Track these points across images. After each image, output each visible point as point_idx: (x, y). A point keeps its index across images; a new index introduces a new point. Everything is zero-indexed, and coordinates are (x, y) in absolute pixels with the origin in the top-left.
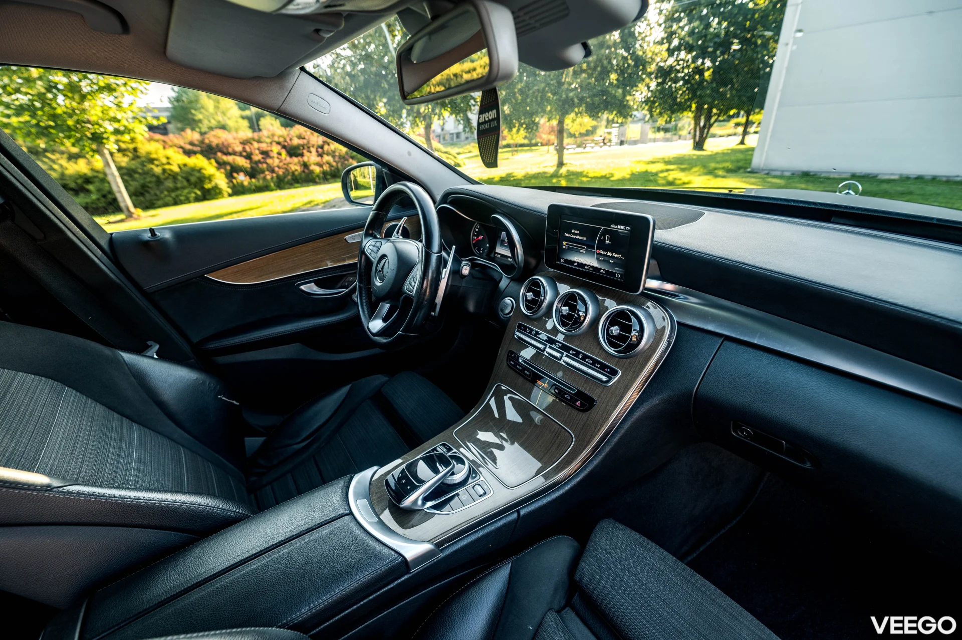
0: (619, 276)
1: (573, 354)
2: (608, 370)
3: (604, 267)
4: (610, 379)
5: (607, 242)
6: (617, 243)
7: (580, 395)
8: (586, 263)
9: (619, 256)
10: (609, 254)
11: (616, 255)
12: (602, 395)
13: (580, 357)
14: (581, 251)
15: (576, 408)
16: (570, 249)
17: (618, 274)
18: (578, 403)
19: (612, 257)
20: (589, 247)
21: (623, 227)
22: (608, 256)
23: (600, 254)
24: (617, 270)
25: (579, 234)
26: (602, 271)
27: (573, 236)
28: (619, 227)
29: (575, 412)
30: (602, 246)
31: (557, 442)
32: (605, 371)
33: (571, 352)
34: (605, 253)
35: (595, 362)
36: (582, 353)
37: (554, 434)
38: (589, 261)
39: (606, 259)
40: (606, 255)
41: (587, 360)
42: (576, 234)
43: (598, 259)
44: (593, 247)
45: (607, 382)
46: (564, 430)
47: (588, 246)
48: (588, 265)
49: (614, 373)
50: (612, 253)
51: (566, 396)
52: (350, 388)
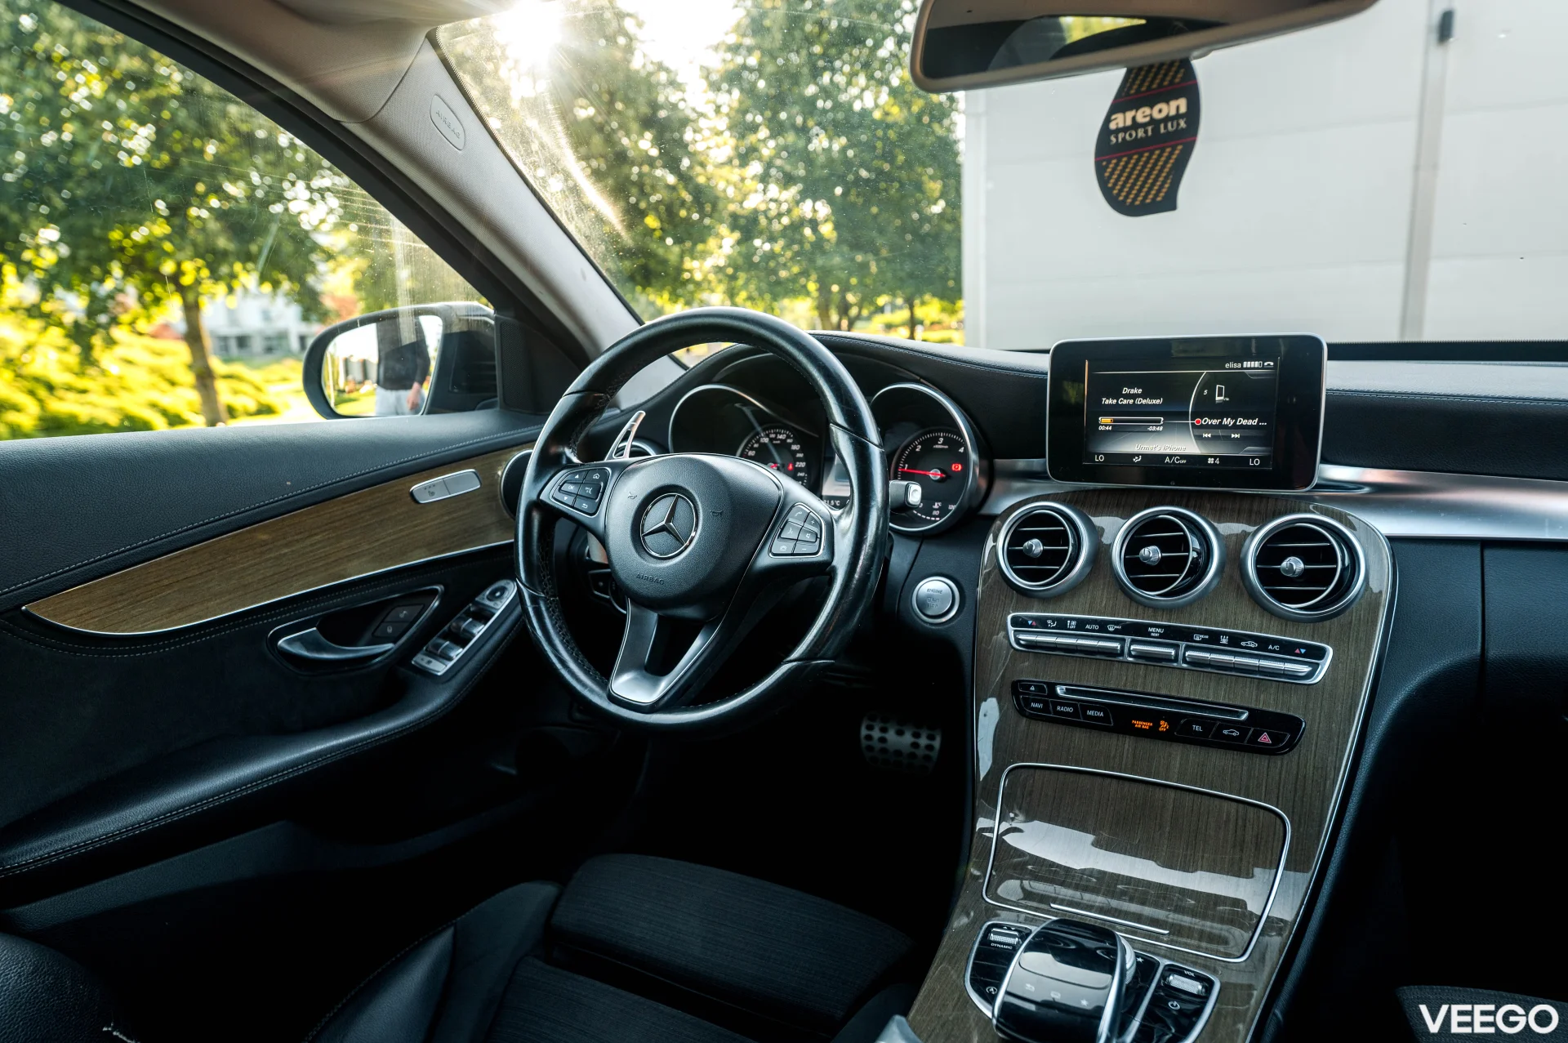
0: (1257, 462)
1: (1203, 641)
2: (1303, 651)
3: (1212, 451)
4: (1315, 666)
5: (1217, 398)
6: (1244, 397)
7: (1260, 718)
8: (1168, 451)
9: (1251, 422)
10: (1227, 421)
11: (1245, 422)
12: (1311, 705)
13: (1224, 641)
14: (1150, 429)
15: (1263, 750)
16: (1118, 431)
17: (1253, 458)
18: (1265, 738)
19: (1235, 427)
20: (1173, 416)
21: (1256, 364)
22: (1226, 427)
23: (1202, 427)
24: (1250, 450)
25: (1143, 396)
26: (1211, 461)
27: (1125, 402)
28: (1246, 364)
29: (1260, 762)
30: (1206, 408)
31: (1248, 838)
32: (1297, 655)
33: (1198, 638)
34: (1215, 422)
35: (1263, 643)
36: (1225, 634)
37: (1231, 826)
38: (1179, 444)
39: (1220, 432)
40: (1220, 426)
41: (1243, 644)
42: (1134, 396)
43: (1199, 438)
44: (1184, 415)
45: (1310, 675)
46: (1251, 809)
47: (1168, 415)
48: (1171, 456)
49: (1320, 653)
50: (1235, 417)
51: (1225, 732)
52: (455, 936)
